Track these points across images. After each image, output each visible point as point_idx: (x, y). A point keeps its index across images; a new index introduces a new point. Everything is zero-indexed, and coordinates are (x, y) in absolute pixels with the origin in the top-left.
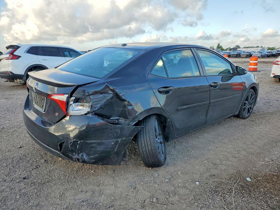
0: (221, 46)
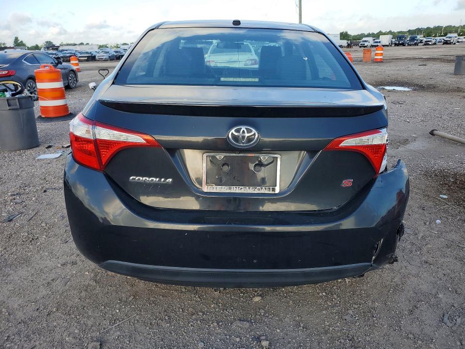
0: (22, 42)
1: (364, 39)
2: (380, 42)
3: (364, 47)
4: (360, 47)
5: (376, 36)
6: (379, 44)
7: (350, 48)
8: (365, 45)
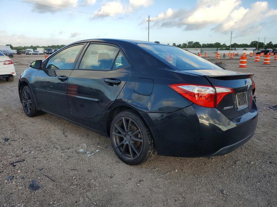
1: (28, 50)
2: (38, 52)
3: (29, 54)
4: (26, 54)
5: (35, 48)
6: (38, 53)
7: (20, 54)
8: (29, 53)
